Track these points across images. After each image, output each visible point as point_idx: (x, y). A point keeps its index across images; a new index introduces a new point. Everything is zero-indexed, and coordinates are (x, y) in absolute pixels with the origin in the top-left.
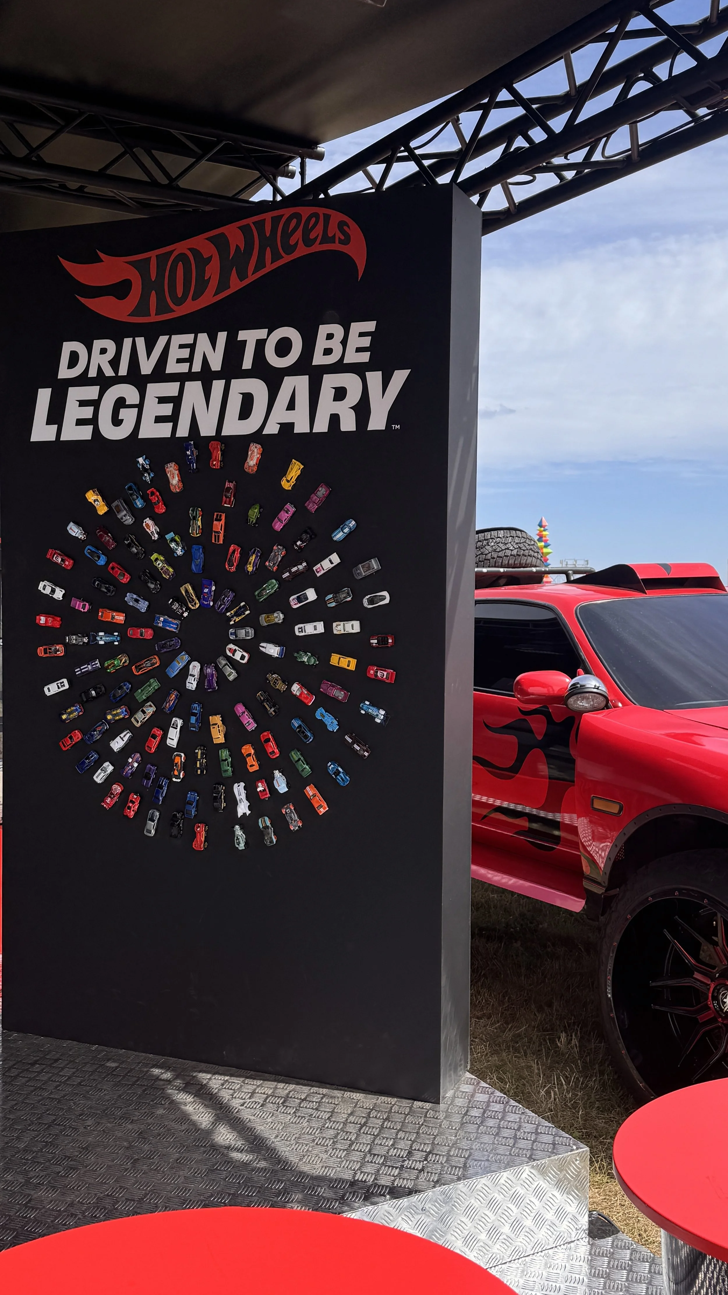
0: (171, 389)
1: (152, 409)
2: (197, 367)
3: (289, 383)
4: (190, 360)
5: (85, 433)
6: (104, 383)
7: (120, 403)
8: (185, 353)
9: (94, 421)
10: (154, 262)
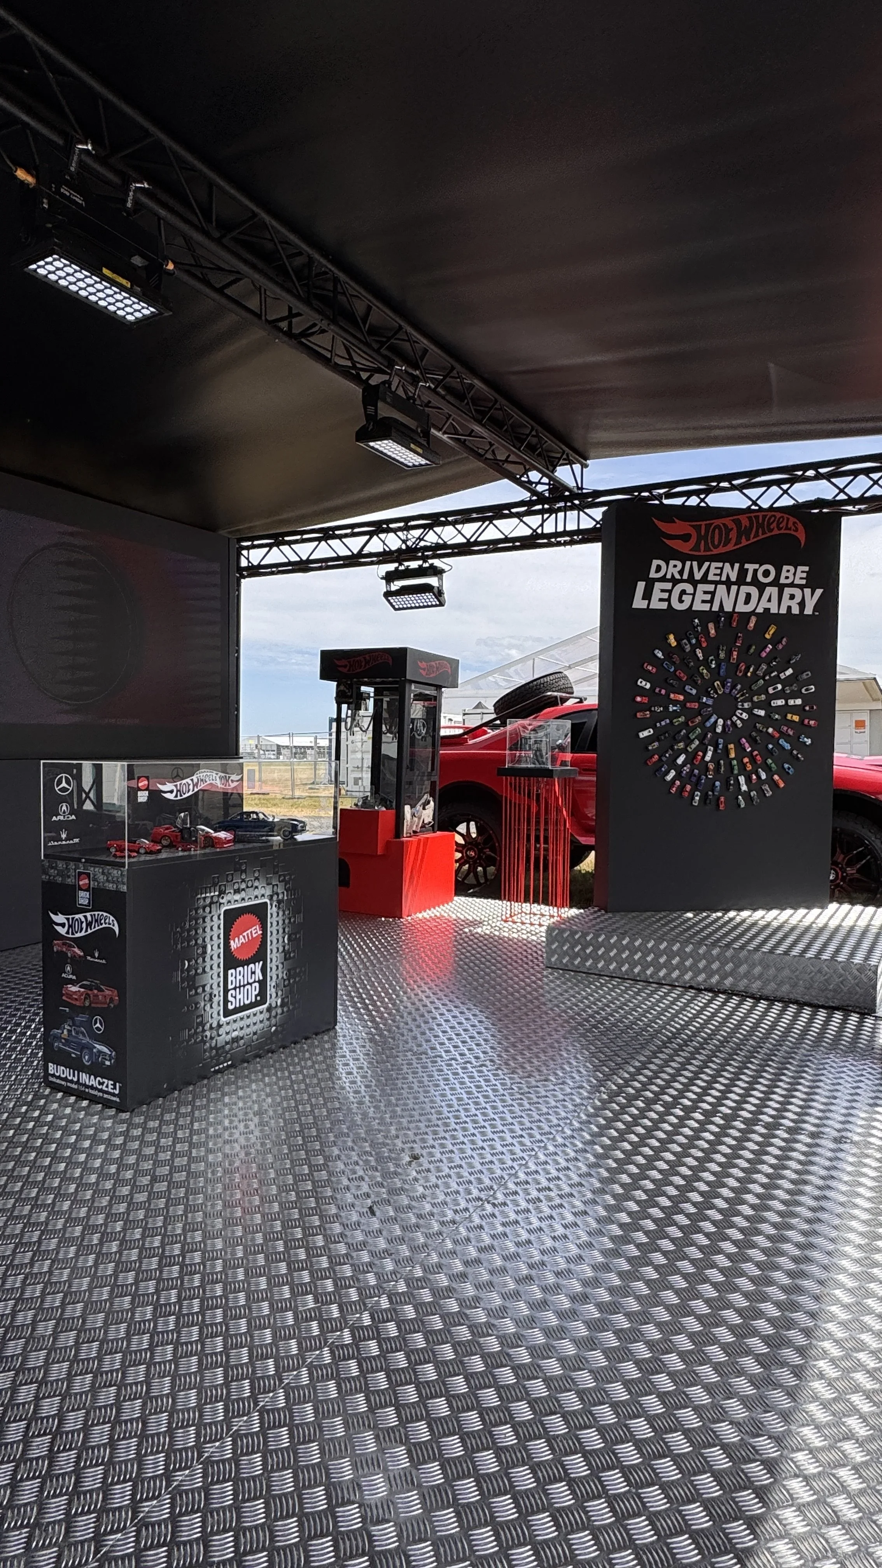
0: (711, 588)
1: (700, 596)
2: (724, 578)
3: (768, 590)
4: (720, 575)
5: (664, 606)
6: (675, 582)
7: (683, 592)
8: (718, 571)
9: (668, 600)
10: (703, 528)
